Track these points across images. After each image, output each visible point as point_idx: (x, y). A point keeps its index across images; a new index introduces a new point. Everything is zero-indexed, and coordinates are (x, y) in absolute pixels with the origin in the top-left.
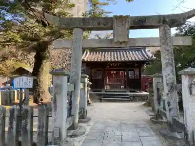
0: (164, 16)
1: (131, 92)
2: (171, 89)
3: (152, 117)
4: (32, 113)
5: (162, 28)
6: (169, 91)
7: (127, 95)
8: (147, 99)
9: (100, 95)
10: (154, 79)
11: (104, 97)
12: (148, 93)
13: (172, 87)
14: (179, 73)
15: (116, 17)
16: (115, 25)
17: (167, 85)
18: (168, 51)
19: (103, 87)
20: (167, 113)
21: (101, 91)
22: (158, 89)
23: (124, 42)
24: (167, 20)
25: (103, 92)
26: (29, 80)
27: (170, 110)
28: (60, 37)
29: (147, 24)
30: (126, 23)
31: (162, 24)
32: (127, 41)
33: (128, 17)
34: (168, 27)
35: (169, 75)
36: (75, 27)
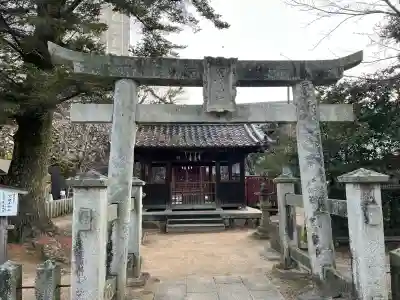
0: (302, 64)
1: (224, 208)
2: (318, 210)
3: (277, 263)
4: (20, 281)
5: (299, 87)
6: (315, 214)
7: (218, 216)
8: (257, 224)
9: (163, 218)
10: (278, 186)
11: (171, 223)
12: (259, 211)
13: (321, 205)
14: (340, 179)
15: (209, 60)
16: (207, 77)
17: (311, 200)
18: (311, 132)
19: (167, 200)
20: (313, 257)
21: (163, 210)
22: (288, 207)
23: (226, 112)
24: (308, 70)
25: (168, 212)
26: (7, 198)
27: (318, 252)
28: (77, 94)
29: (270, 77)
30: (228, 73)
31: (298, 78)
32: (231, 110)
33: (233, 61)
34: (311, 86)
35: (314, 180)
36: (120, 78)
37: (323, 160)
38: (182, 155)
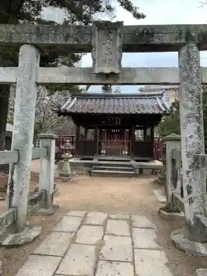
0: (188, 27)
1: (137, 161)
2: (194, 164)
5: (184, 50)
6: (190, 167)
7: (131, 166)
11: (95, 169)
18: (192, 92)
21: (92, 159)
22: (174, 161)
23: (113, 74)
24: (193, 33)
25: (95, 161)
27: (191, 201)
30: (116, 37)
31: (183, 41)
34: (195, 48)
35: (191, 137)
36: (23, 44)
37: (202, 119)
38: (106, 120)
